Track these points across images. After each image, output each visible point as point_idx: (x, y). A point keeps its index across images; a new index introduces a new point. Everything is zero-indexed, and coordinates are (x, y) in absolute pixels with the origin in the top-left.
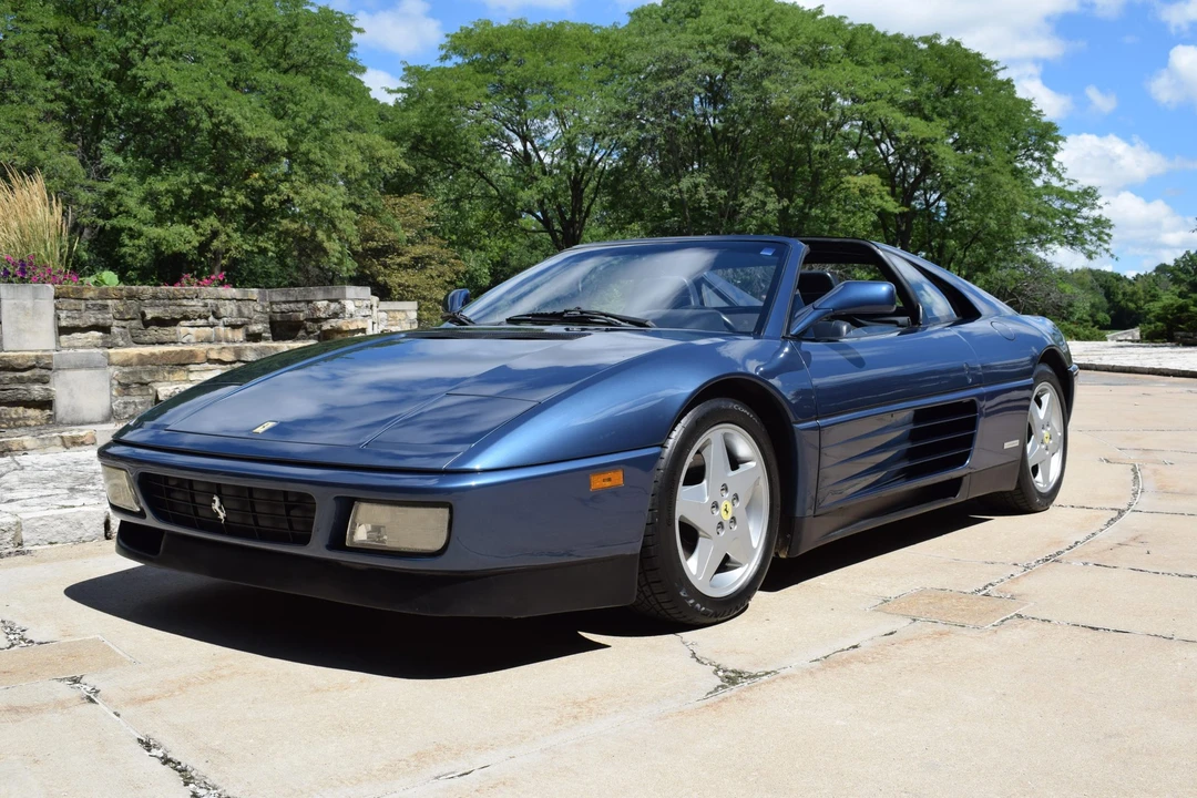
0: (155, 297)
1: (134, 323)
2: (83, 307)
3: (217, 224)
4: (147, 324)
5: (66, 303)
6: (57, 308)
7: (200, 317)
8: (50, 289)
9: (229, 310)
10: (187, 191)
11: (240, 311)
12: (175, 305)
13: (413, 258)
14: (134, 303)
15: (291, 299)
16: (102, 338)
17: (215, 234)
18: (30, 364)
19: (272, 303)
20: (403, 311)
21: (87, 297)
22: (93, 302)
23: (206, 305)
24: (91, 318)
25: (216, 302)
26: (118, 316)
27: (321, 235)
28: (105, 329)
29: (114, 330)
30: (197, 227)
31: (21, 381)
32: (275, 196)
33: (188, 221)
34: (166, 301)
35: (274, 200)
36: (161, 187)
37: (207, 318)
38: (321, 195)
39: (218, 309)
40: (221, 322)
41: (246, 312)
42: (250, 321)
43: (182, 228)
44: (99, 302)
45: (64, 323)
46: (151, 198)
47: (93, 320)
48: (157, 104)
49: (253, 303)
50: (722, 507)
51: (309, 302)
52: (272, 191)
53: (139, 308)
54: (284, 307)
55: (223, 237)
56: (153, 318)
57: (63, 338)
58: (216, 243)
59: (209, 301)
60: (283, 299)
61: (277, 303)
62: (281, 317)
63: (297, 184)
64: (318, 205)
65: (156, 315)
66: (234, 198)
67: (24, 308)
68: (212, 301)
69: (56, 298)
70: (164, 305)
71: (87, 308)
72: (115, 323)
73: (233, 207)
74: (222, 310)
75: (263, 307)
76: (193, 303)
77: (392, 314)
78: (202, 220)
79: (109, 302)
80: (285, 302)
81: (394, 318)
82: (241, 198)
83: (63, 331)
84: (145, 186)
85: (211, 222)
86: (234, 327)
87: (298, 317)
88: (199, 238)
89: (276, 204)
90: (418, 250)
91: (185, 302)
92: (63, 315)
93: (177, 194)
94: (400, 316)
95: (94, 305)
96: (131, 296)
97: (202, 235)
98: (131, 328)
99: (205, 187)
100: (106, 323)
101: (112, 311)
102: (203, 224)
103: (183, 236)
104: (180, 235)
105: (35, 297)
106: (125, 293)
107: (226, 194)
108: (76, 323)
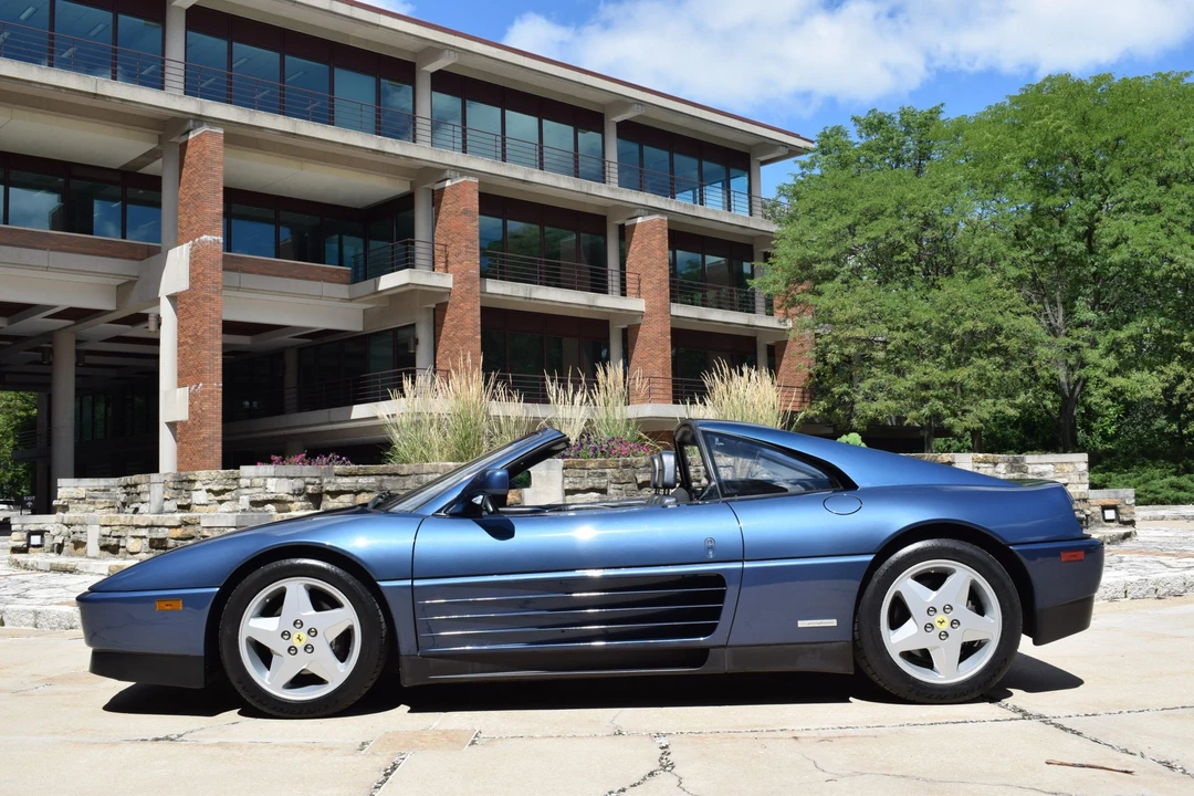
1: (630, 486)
2: (586, 475)
3: (1180, 368)
4: (641, 486)
5: (571, 471)
6: (565, 476)
8: (561, 462)
14: (629, 471)
16: (598, 497)
17: (1180, 379)
20: (1071, 463)
21: (590, 467)
22: (594, 471)
24: (589, 483)
26: (614, 481)
28: (603, 491)
29: (611, 491)
30: (1162, 372)
33: (1151, 367)
36: (1122, 335)
43: (1145, 374)
44: (600, 471)
45: (567, 487)
46: (1115, 347)
47: (591, 485)
48: (1115, 257)
50: (294, 637)
53: (634, 474)
55: (1186, 382)
56: (644, 482)
57: (569, 497)
58: (1180, 389)
67: (541, 477)
69: (565, 469)
71: (589, 476)
72: (612, 486)
77: (1058, 466)
78: (1165, 366)
79: (608, 471)
81: (1062, 470)
83: (568, 492)
84: (1108, 337)
85: (1175, 368)
88: (1162, 385)
92: (567, 481)
93: (1136, 340)
94: (1067, 468)
95: (594, 473)
96: (626, 466)
97: (1167, 381)
98: (626, 490)
99: (1165, 332)
100: (603, 486)
101: (609, 477)
102: (1166, 370)
103: (1146, 384)
104: (1142, 382)
105: (548, 468)
106: (620, 463)
107: (1186, 338)
108: (577, 486)
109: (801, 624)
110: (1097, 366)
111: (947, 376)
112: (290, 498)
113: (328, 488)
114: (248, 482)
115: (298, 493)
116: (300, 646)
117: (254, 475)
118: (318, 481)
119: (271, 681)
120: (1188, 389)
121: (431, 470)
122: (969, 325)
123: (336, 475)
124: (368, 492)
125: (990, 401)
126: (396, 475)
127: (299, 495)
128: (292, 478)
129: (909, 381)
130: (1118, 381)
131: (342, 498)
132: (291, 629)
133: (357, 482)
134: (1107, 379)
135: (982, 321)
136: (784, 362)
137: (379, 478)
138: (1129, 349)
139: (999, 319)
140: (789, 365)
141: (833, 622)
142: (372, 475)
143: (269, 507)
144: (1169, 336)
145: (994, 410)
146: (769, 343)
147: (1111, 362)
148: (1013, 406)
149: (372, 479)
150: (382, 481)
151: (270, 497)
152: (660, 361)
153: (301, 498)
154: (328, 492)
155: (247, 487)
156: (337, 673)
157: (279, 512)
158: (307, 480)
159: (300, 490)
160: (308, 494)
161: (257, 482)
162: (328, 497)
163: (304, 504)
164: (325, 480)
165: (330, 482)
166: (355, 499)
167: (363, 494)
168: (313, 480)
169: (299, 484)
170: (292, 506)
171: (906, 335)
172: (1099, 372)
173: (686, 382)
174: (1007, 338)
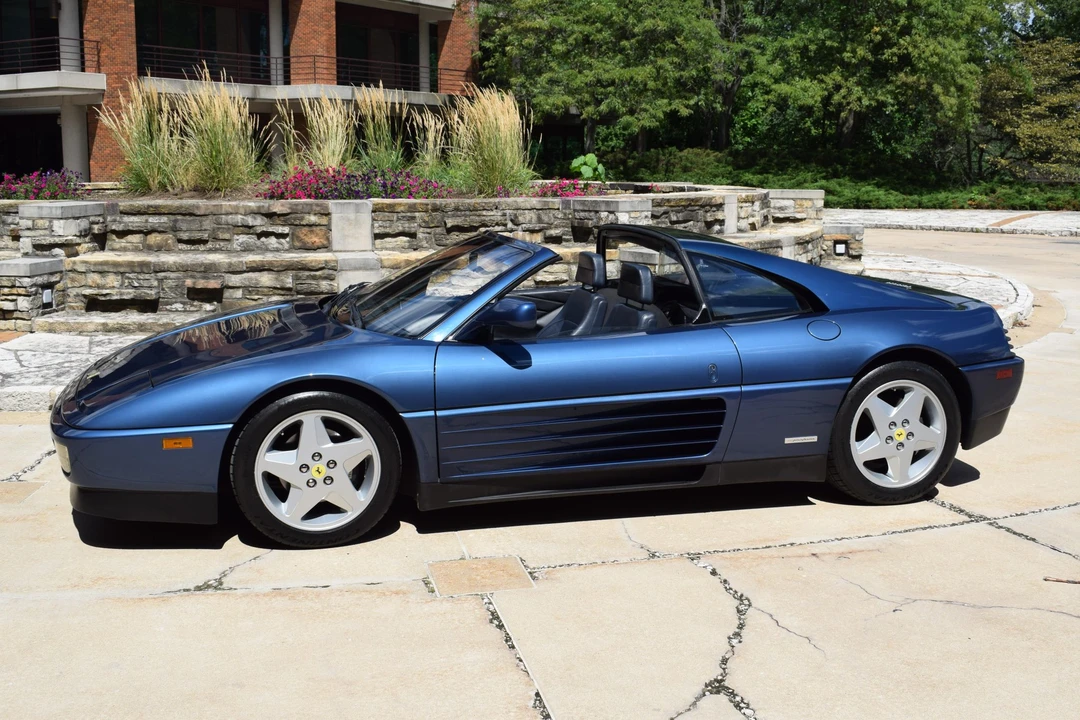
0: (457, 209)
1: (438, 230)
2: (395, 218)
3: (839, 78)
4: (449, 231)
5: (381, 215)
6: (374, 220)
7: (497, 224)
8: (369, 203)
9: (528, 218)
10: (813, 47)
11: (540, 220)
12: (476, 215)
13: (1049, 108)
14: (438, 215)
15: (586, 208)
16: (409, 242)
17: (838, 87)
18: (320, 266)
19: (575, 210)
20: (810, 199)
21: (399, 210)
22: (404, 214)
23: (504, 215)
24: (399, 227)
25: (515, 212)
26: (423, 224)
27: (937, 89)
28: (413, 235)
29: (420, 235)
30: (822, 81)
31: (314, 278)
32: (895, 50)
33: (813, 76)
34: (468, 213)
35: (894, 54)
36: (789, 43)
37: (505, 225)
38: (940, 49)
39: (516, 216)
40: (520, 228)
41: (545, 218)
42: (550, 226)
43: (807, 83)
44: (409, 214)
45: (377, 231)
46: (781, 54)
47: (401, 228)
49: (554, 212)
50: (313, 470)
51: (597, 212)
52: (891, 46)
53: (443, 218)
54: (582, 214)
55: (843, 91)
56: (452, 226)
57: (378, 241)
58: (836, 98)
59: (508, 212)
60: (581, 208)
61: (578, 211)
62: (578, 223)
63: (917, 38)
64: (935, 59)
65: (456, 223)
66: (854, 51)
67: (349, 220)
68: (511, 211)
69: (373, 212)
70: (466, 216)
71: (398, 219)
72: (422, 230)
73: (854, 61)
74: (521, 219)
75: (565, 214)
76: (492, 213)
77: (799, 202)
78: (825, 75)
79: (417, 214)
80: (585, 211)
81: (801, 206)
82: (861, 51)
83: (377, 236)
84: (776, 43)
85: (836, 76)
86: (532, 231)
87: (587, 224)
88: (821, 93)
89: (895, 59)
90: (1055, 100)
91: (484, 213)
92: (376, 225)
93: (804, 51)
94: (807, 204)
95: (404, 217)
96: (435, 210)
97: (826, 89)
98: (435, 234)
99: (828, 43)
100: (413, 230)
101: (419, 221)
102: (827, 79)
103: (807, 91)
104: (805, 90)
105: (357, 211)
106: (430, 207)
107: (848, 49)
108: (388, 230)
109: (788, 441)
110: (762, 72)
111: (627, 73)
112: (78, 240)
113: (114, 227)
114: (29, 223)
115: (84, 234)
116: (319, 478)
117: (36, 216)
118: (101, 220)
119: (288, 513)
120: (844, 97)
121: (230, 210)
122: (648, 23)
123: (121, 213)
124: (160, 232)
125: (666, 101)
126: (191, 214)
127: (85, 236)
128: (78, 218)
129: (589, 76)
130: (783, 88)
131: (130, 238)
132: (309, 462)
133: (147, 221)
134: (773, 87)
135: (662, 19)
136: (447, 43)
137: (172, 217)
138: (794, 58)
139: (682, 20)
140: (451, 47)
141: (814, 439)
142: (164, 214)
143: (57, 251)
144: (832, 47)
145: (668, 109)
146: (432, 21)
147: (777, 68)
148: (687, 107)
149: (164, 219)
150: (176, 221)
151: (58, 240)
152: (325, 37)
153: (87, 239)
154: (114, 232)
155: (29, 229)
156: (356, 502)
157: (69, 256)
158: (92, 219)
159: (85, 230)
160: (94, 234)
161: (40, 223)
162: (114, 237)
163: (90, 245)
164: (109, 218)
165: (115, 221)
166: (145, 240)
167: (153, 235)
168: (97, 219)
169: (84, 224)
170: (79, 248)
171: (587, 29)
172: (766, 80)
173: (352, 62)
174: (686, 39)
